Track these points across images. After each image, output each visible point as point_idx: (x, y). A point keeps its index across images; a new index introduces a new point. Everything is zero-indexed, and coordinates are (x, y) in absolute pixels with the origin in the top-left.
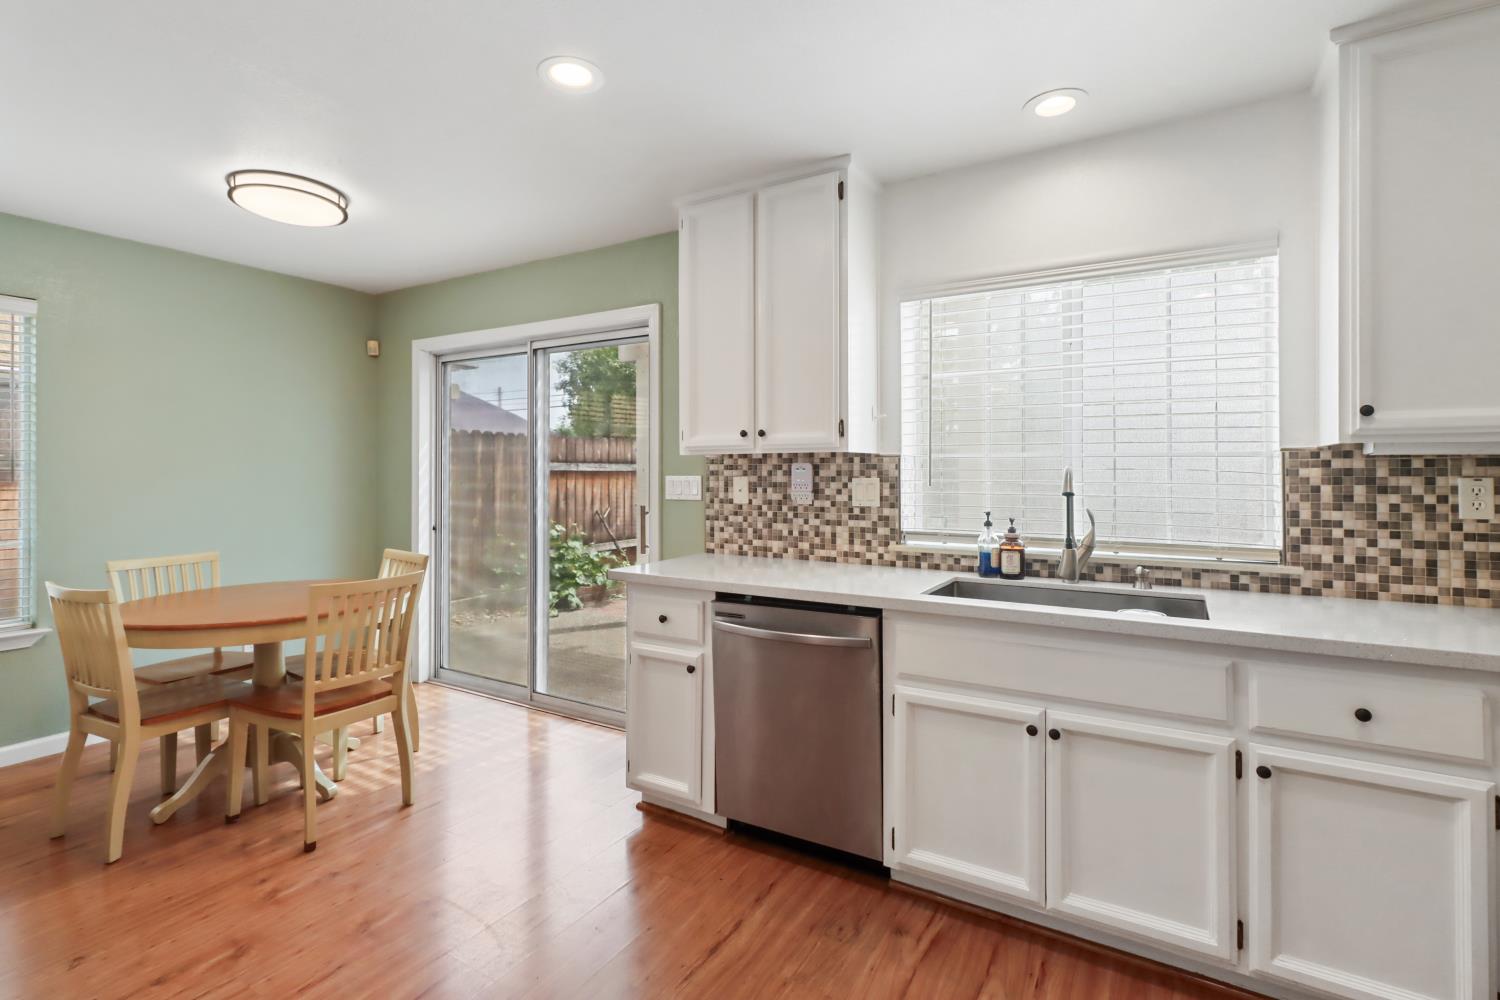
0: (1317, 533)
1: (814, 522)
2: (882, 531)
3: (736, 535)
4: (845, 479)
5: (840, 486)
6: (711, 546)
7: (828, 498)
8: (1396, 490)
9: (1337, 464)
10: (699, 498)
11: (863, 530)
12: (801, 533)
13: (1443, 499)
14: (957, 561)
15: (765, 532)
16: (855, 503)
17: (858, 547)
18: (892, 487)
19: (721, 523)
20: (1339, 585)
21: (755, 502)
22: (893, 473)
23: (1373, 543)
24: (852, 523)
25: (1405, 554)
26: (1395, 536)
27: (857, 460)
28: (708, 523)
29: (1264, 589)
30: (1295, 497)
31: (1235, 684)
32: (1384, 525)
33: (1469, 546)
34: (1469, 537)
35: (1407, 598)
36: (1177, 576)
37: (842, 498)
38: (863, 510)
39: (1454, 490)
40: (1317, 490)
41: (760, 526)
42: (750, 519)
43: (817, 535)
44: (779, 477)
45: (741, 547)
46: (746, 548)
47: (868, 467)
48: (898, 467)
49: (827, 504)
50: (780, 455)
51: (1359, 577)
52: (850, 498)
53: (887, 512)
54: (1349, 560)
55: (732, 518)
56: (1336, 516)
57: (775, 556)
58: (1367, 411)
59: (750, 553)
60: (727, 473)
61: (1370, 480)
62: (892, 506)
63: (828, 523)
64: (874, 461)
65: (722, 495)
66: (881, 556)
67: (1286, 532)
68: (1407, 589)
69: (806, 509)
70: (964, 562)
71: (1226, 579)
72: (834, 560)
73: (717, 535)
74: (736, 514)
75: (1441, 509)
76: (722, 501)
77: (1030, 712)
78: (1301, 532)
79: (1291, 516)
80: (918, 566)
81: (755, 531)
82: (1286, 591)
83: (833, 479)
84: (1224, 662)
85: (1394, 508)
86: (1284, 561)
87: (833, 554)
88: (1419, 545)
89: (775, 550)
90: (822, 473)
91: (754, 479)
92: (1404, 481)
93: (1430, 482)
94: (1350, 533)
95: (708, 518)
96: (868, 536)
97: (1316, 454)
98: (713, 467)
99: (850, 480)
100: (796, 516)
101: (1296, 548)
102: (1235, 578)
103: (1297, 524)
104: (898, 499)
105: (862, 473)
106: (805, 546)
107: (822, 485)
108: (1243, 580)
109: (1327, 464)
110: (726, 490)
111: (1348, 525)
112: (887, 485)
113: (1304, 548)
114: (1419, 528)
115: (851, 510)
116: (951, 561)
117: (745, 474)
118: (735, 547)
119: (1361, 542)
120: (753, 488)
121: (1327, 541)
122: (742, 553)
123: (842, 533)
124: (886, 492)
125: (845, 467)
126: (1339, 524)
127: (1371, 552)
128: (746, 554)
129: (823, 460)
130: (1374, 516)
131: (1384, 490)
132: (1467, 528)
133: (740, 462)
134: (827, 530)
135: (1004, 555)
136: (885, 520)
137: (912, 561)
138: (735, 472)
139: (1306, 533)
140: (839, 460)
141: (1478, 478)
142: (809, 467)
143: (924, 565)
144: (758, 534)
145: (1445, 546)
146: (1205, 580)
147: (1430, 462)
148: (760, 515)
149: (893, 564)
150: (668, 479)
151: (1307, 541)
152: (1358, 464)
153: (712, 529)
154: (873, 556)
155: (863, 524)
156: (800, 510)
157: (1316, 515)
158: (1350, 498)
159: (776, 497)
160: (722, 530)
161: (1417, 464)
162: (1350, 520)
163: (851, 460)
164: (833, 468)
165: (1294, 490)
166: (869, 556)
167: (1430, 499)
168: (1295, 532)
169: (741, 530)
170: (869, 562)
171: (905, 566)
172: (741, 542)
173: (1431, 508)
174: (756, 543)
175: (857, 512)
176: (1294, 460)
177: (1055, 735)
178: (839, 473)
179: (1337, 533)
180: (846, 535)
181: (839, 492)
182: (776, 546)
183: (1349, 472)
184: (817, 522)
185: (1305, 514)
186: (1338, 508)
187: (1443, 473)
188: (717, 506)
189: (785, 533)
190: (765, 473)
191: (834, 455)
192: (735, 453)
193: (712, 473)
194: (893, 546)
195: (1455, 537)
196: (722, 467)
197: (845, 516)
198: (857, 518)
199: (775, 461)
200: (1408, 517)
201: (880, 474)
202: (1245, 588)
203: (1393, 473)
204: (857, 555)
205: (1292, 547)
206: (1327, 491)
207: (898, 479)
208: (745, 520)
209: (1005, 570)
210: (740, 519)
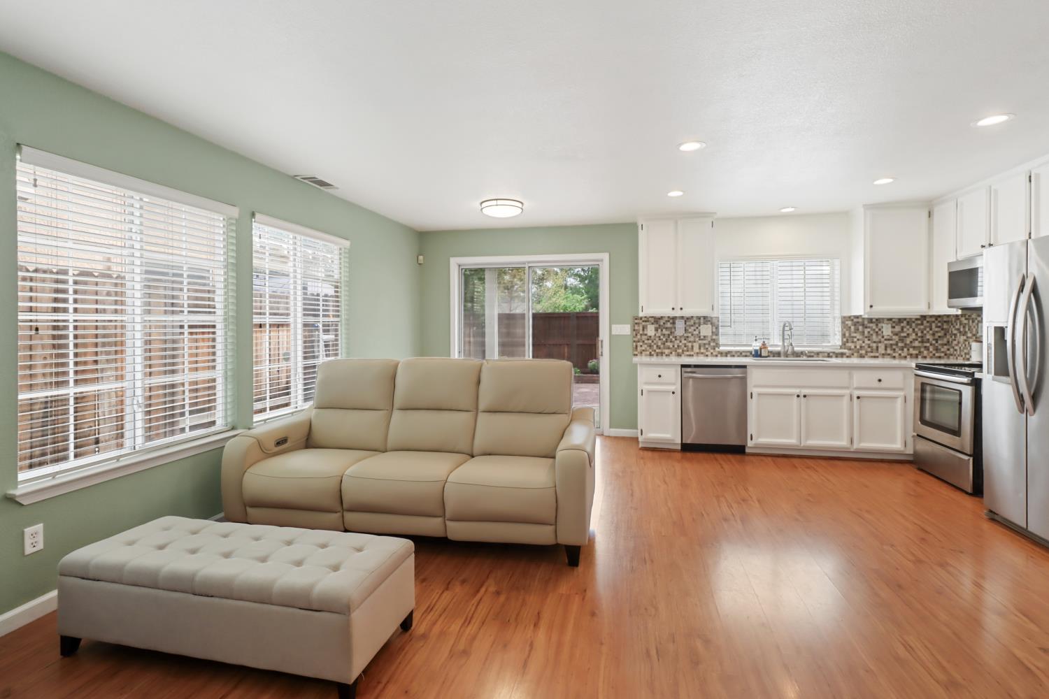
0: (850, 340)
1: (684, 342)
2: (712, 344)
3: (648, 348)
4: (697, 326)
5: (695, 328)
6: (636, 353)
7: (690, 333)
8: (869, 327)
9: (855, 320)
10: (629, 333)
11: (705, 344)
12: (678, 346)
13: (880, 330)
14: (741, 353)
15: (662, 346)
16: (702, 334)
17: (702, 350)
18: (716, 328)
19: (641, 344)
20: (855, 354)
21: (657, 335)
22: (716, 323)
23: (864, 342)
24: (700, 342)
25: (871, 345)
26: (869, 340)
27: (702, 319)
28: (634, 344)
29: (837, 357)
30: (845, 330)
31: (851, 377)
32: (866, 337)
33: (886, 342)
34: (886, 340)
35: (872, 357)
36: (812, 354)
37: (696, 332)
38: (704, 337)
39: (882, 327)
40: (850, 327)
41: (659, 344)
42: (655, 341)
43: (685, 346)
44: (669, 325)
45: (650, 353)
46: (653, 353)
47: (707, 321)
48: (718, 321)
49: (690, 335)
50: (669, 317)
51: (861, 352)
52: (699, 333)
53: (714, 337)
54: (858, 347)
55: (646, 342)
56: (855, 335)
57: (667, 355)
58: (871, 306)
59: (655, 355)
60: (644, 323)
61: (863, 325)
62: (716, 335)
63: (690, 342)
64: (709, 319)
65: (641, 332)
66: (712, 353)
67: (842, 340)
68: (872, 354)
69: (681, 337)
70: (743, 354)
71: (826, 355)
72: (693, 355)
73: (639, 348)
74: (648, 339)
75: (880, 332)
76: (641, 335)
77: (797, 391)
78: (846, 339)
79: (844, 335)
80: (727, 356)
81: (657, 346)
82: (842, 357)
83: (692, 326)
84: (847, 372)
85: (869, 332)
86: (841, 348)
87: (692, 353)
88: (875, 342)
89: (666, 353)
90: (688, 323)
91: (657, 326)
92: (871, 325)
93: (877, 325)
94: (858, 340)
95: (634, 341)
96: (707, 346)
97: (850, 317)
98: (636, 321)
99: (699, 326)
100: (676, 340)
101: (845, 345)
102: (829, 354)
103: (845, 337)
104: (718, 332)
105: (704, 323)
106: (680, 351)
107: (687, 328)
108: (831, 354)
109: (852, 320)
110: (643, 330)
111: (858, 337)
112: (714, 328)
113: (847, 344)
114: (874, 338)
115: (700, 337)
116: (739, 354)
117: (653, 324)
118: (648, 353)
119: (861, 342)
120: (656, 330)
121: (853, 342)
122: (651, 355)
123: (696, 346)
124: (714, 330)
125: (697, 321)
126: (855, 337)
127: (863, 345)
128: (653, 355)
129: (688, 319)
130: (864, 335)
131: (866, 327)
132: (885, 337)
133: (650, 319)
134: (690, 345)
135: (763, 350)
136: (714, 340)
137: (724, 354)
138: (648, 323)
139: (847, 340)
140: (695, 319)
141: (887, 324)
142: (683, 321)
143: (729, 355)
144: (658, 347)
145: (880, 342)
146: (821, 355)
147: (877, 320)
148: (660, 339)
149: (717, 356)
150: (613, 326)
151: (848, 342)
152: (860, 320)
153: (637, 346)
154: (709, 353)
155: (704, 342)
156: (678, 337)
157: (850, 335)
158: (858, 330)
159: (667, 333)
160: (641, 346)
161: (874, 320)
162: (858, 336)
163: (700, 319)
164: (692, 322)
165: (844, 328)
166: (707, 353)
167: (877, 330)
168: (845, 340)
169: (650, 346)
170: (707, 356)
171: (721, 356)
172: (651, 351)
173: (877, 332)
174: (657, 351)
175: (702, 337)
176: (844, 319)
177: (805, 396)
178: (694, 323)
179: (855, 340)
180: (698, 346)
181: (695, 330)
182: (667, 351)
183: (858, 322)
184: (686, 342)
185: (847, 335)
186: (855, 333)
187: (880, 323)
188: (639, 337)
189: (671, 346)
190: (662, 324)
191: (692, 317)
192: (648, 316)
193: (636, 324)
194: (717, 349)
195: (883, 340)
196: (641, 321)
197: (697, 339)
198: (702, 340)
199: (667, 319)
200: (872, 335)
201: (711, 324)
202: (831, 357)
203: (869, 322)
204: (702, 353)
205: (844, 345)
206: (853, 328)
207: (718, 325)
208: (653, 342)
209: (763, 355)
210: (650, 341)
